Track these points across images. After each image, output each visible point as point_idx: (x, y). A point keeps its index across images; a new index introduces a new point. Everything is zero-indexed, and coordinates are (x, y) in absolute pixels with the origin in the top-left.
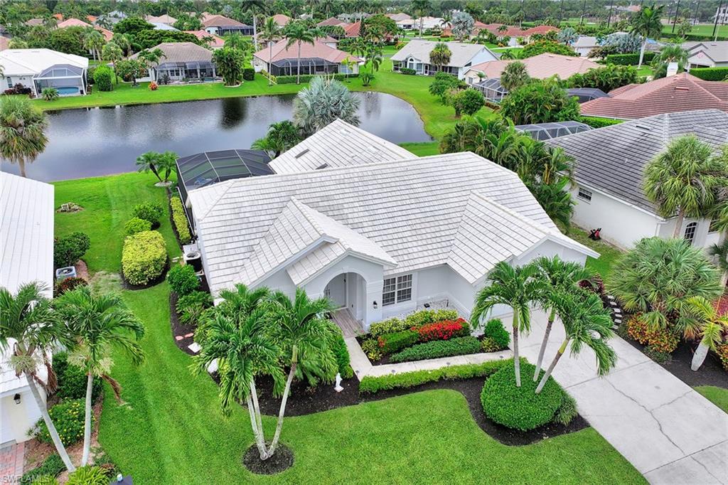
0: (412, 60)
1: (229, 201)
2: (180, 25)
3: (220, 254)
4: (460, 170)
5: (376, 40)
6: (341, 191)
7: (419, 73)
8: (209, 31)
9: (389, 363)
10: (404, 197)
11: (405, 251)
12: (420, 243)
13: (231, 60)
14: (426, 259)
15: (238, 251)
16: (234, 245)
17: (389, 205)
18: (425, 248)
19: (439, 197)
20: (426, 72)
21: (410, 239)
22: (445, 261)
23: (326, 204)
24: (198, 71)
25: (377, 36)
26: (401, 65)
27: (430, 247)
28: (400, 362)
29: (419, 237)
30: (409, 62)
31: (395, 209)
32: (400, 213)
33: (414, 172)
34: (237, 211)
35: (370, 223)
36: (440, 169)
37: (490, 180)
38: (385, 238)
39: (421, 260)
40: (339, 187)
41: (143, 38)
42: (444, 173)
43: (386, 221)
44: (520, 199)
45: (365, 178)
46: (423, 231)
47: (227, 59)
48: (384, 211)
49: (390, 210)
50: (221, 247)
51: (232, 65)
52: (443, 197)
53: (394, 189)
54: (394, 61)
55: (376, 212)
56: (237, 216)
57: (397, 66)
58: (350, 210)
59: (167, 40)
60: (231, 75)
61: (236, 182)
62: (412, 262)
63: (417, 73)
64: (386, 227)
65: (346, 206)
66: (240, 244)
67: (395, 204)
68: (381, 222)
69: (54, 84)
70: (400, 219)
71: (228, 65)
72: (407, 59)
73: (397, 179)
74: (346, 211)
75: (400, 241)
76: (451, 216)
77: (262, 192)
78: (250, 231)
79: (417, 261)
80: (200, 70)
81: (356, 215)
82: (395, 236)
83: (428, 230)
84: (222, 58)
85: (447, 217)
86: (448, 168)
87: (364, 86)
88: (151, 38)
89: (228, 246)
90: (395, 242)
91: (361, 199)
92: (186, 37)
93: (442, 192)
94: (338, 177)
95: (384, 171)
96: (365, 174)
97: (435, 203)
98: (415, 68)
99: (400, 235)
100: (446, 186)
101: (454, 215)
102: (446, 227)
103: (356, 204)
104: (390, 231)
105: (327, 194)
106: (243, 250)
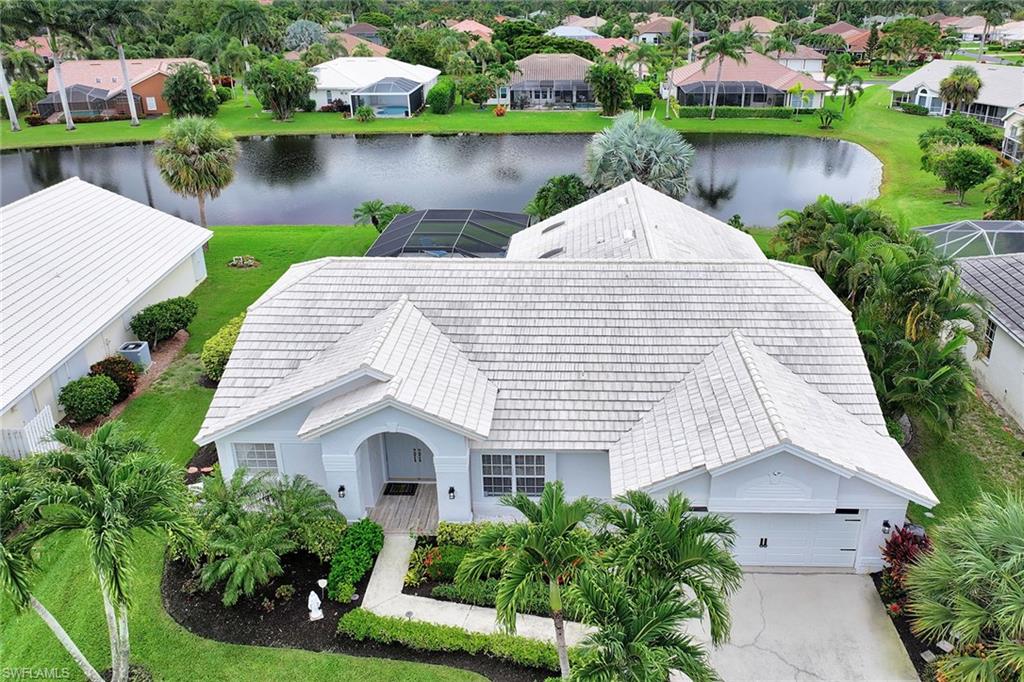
0: (924, 91)
1: (307, 287)
2: (607, 30)
3: (247, 363)
4: (732, 291)
5: (893, 57)
6: (491, 298)
7: (935, 113)
8: (644, 39)
9: (429, 597)
10: (595, 323)
11: (544, 415)
12: (579, 405)
13: (612, 80)
14: (574, 436)
15: (275, 364)
16: (274, 355)
17: (561, 331)
18: (584, 415)
19: (662, 332)
20: (947, 112)
21: (564, 395)
22: (608, 446)
23: (453, 313)
24: (575, 93)
25: (895, 52)
26: (905, 100)
27: (594, 416)
28: (449, 600)
29: (584, 396)
30: (919, 94)
31: (568, 340)
32: (572, 349)
33: (640, 283)
34: (309, 304)
35: (509, 357)
36: (693, 283)
37: (784, 316)
38: (521, 385)
39: (564, 436)
40: (490, 290)
41: (519, 47)
42: (695, 291)
43: (539, 358)
44: (830, 360)
45: (545, 282)
46: (598, 386)
47: (605, 78)
48: (547, 340)
49: (558, 340)
50: (254, 355)
51: (612, 87)
52: (671, 332)
53: (586, 306)
54: (895, 92)
55: (531, 340)
56: (304, 312)
57: (900, 99)
58: (488, 331)
59: (546, 50)
60: (609, 101)
61: (333, 261)
62: (545, 436)
63: (931, 113)
64: (533, 367)
65: (484, 322)
66: (284, 355)
67: (572, 331)
68: (530, 358)
69: (384, 102)
70: (566, 358)
71: (606, 87)
72: (916, 89)
73: (601, 291)
74: (479, 330)
75: (544, 395)
76: (667, 368)
77: (364, 281)
78: (309, 337)
79: (554, 436)
80: (578, 92)
81: (493, 339)
82: (542, 386)
83: (608, 386)
84: (598, 77)
85: (658, 368)
86: (710, 283)
87: (822, 128)
88: (529, 47)
89: (266, 355)
90: (535, 395)
91: (518, 314)
92: (577, 47)
93: (675, 324)
94: (498, 274)
95: (584, 275)
96: (548, 274)
97: (650, 341)
98: (928, 105)
99: (551, 386)
100: (688, 315)
101: (673, 368)
102: (647, 387)
103: (504, 322)
104: (537, 376)
105: (465, 298)
106: (282, 364)
